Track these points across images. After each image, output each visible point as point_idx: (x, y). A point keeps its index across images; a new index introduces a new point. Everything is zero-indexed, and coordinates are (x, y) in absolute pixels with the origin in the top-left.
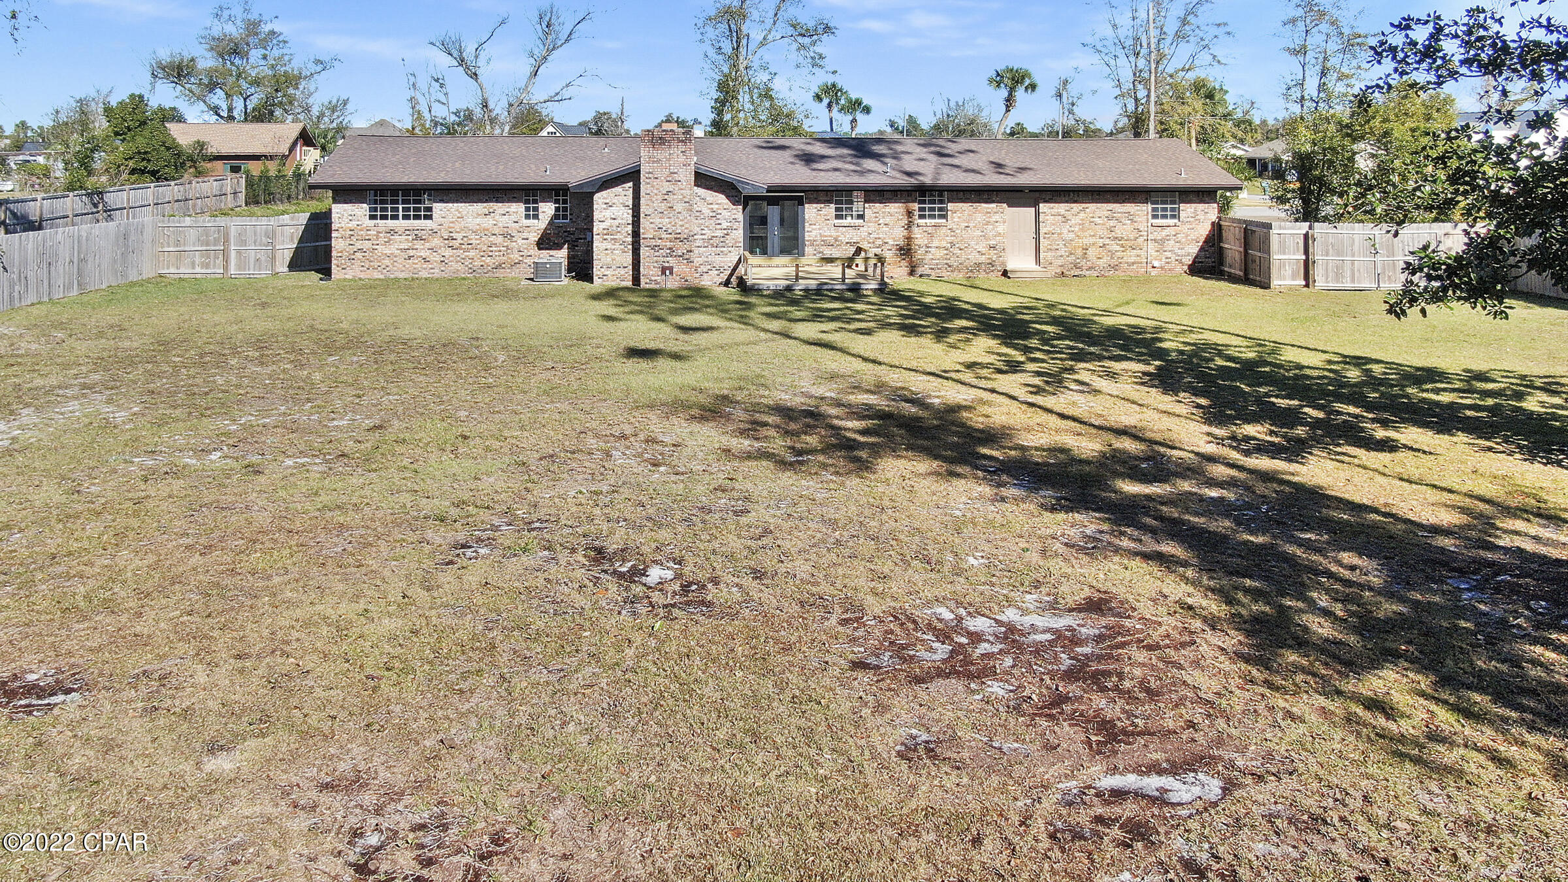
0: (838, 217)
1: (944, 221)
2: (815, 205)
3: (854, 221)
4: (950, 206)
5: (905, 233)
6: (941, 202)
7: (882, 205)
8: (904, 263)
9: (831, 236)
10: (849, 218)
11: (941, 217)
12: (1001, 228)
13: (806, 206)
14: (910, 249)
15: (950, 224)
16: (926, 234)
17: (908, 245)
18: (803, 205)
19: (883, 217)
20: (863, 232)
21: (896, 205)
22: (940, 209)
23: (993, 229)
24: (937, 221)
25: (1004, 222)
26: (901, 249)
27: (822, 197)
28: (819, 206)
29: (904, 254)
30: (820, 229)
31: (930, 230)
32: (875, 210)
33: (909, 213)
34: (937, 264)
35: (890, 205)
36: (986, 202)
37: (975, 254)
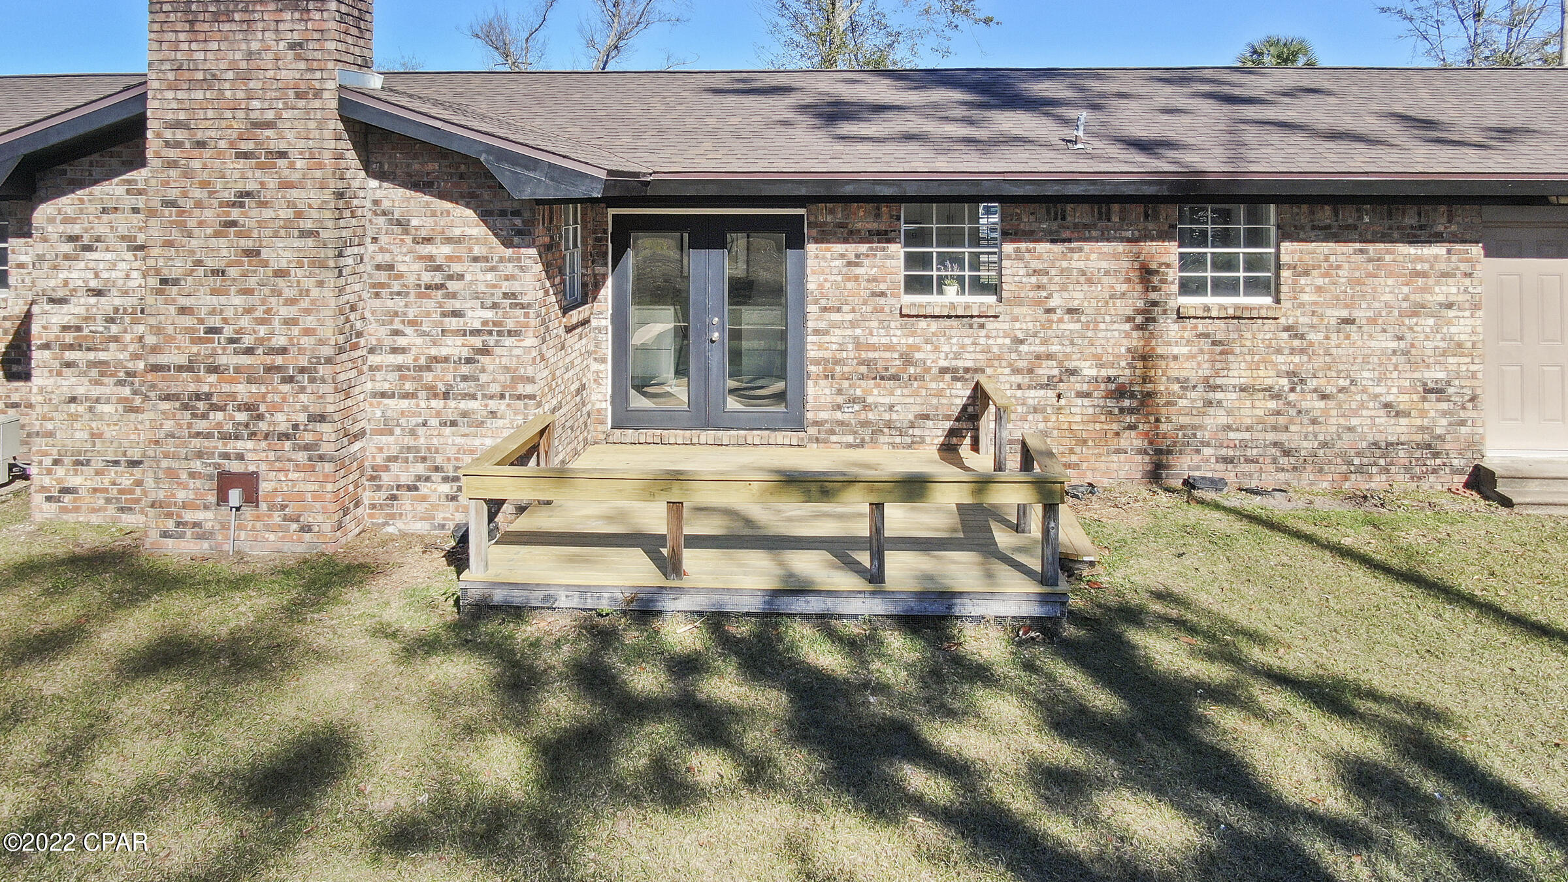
0: (916, 285)
1: (1267, 300)
2: (839, 248)
3: (968, 298)
4: (1290, 251)
5: (1136, 340)
6: (1256, 238)
7: (1058, 248)
8: (1132, 440)
9: (889, 348)
10: (951, 291)
11: (1255, 287)
12: (1462, 327)
13: (812, 248)
14: (1149, 395)
15: (1289, 314)
16: (1205, 344)
17: (1145, 379)
18: (802, 247)
19: (1063, 288)
20: (996, 336)
21: (1105, 247)
22: (1253, 263)
23: (1437, 329)
24: (1243, 300)
25: (1476, 307)
26: (1121, 392)
27: (862, 219)
28: (851, 249)
29: (1131, 411)
30: (853, 324)
31: (1219, 329)
32: (1035, 265)
33: (1147, 275)
34: (1244, 445)
35: (1087, 246)
36: (1413, 240)
37: (1373, 410)
